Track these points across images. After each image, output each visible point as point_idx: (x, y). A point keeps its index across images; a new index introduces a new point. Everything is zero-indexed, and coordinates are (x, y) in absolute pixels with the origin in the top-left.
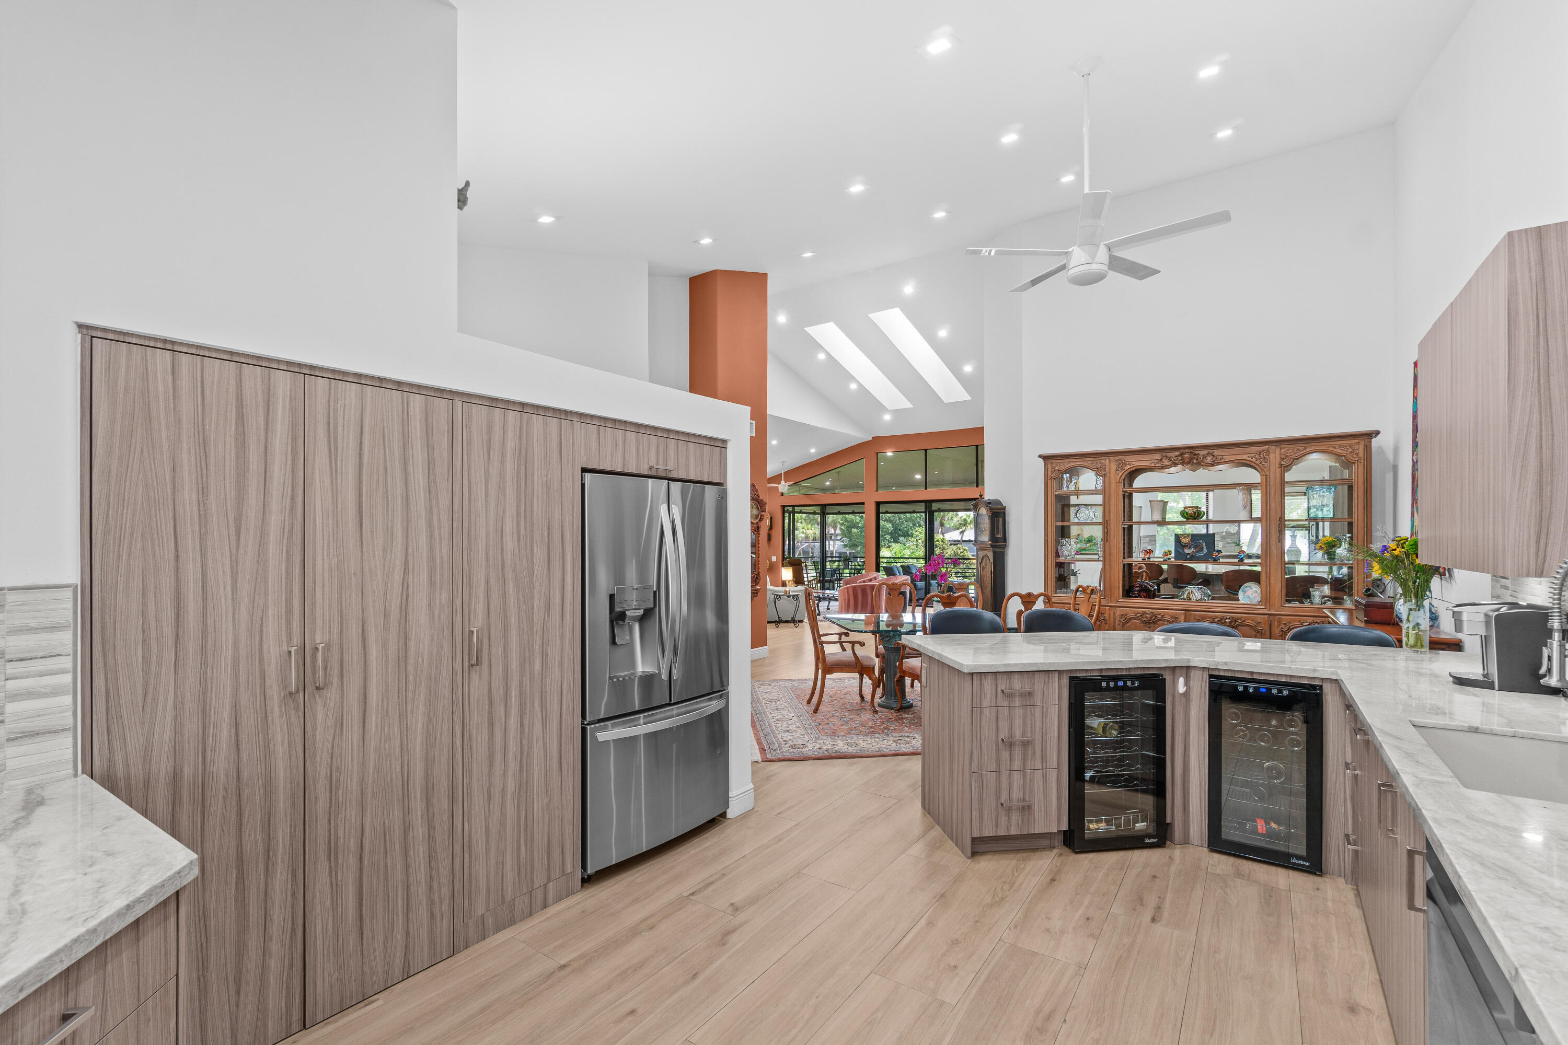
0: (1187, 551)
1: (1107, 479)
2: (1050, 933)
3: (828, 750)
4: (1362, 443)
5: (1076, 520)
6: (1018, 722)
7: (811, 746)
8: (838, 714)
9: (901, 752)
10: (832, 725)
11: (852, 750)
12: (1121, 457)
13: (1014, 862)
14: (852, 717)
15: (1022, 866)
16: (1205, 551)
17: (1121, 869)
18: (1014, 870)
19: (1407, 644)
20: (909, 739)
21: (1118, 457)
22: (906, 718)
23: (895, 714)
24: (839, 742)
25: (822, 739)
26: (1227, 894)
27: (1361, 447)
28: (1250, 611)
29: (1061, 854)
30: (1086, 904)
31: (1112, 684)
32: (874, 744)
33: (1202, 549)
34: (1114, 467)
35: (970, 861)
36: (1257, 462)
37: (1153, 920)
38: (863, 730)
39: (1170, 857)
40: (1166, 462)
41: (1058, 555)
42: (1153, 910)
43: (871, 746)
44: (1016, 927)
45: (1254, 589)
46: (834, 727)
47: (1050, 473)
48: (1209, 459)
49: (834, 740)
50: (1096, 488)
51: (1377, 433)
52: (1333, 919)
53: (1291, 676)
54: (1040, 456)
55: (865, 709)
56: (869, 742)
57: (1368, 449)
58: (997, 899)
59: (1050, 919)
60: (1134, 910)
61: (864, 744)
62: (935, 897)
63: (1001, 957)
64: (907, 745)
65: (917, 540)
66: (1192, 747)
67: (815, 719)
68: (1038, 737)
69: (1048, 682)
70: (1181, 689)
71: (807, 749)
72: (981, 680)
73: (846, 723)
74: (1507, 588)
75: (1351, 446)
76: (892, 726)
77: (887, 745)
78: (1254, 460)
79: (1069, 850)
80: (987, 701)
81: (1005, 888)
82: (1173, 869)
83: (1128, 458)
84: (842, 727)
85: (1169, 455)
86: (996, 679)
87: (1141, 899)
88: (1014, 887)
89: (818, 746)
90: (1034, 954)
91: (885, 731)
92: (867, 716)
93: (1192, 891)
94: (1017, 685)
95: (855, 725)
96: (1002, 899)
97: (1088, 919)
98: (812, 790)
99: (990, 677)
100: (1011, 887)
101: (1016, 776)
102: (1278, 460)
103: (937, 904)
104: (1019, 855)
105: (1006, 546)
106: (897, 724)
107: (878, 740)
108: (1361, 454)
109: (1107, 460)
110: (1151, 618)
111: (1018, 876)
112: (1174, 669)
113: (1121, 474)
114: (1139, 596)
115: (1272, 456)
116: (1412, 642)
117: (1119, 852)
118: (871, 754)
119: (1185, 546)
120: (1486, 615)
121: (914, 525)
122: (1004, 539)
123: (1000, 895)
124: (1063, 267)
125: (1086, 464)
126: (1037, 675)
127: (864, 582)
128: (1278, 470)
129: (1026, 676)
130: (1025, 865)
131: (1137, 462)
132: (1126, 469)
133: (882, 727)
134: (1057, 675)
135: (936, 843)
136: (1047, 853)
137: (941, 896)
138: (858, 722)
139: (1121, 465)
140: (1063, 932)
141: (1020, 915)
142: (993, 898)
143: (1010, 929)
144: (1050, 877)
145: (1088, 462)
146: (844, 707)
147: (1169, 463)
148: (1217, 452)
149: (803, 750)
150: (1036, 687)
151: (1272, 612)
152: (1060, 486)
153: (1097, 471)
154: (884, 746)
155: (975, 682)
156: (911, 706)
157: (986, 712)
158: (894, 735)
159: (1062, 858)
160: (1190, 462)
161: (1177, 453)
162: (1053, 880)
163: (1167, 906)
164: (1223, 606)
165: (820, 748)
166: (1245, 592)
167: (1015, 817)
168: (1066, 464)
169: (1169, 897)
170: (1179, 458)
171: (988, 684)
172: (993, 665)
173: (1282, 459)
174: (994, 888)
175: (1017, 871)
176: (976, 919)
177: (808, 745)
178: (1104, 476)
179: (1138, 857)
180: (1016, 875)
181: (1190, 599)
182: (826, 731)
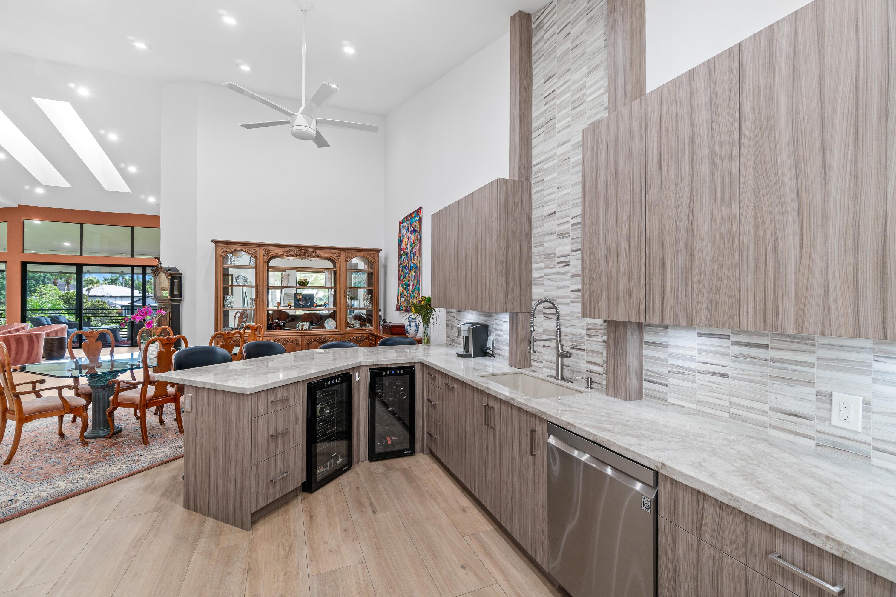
0: (301, 303)
1: (258, 260)
2: (333, 552)
3: (49, 495)
4: (376, 254)
5: (236, 284)
6: (280, 420)
7: (24, 498)
8: (39, 458)
9: (136, 471)
10: (38, 470)
11: (80, 486)
12: (267, 248)
13: (280, 517)
14: (60, 455)
15: (287, 517)
16: (309, 303)
17: (340, 491)
18: (284, 522)
19: (424, 342)
20: (136, 458)
21: (265, 248)
22: (123, 441)
23: (108, 441)
24: (59, 483)
25: (34, 487)
26: (391, 481)
27: (376, 255)
28: (331, 333)
29: (304, 498)
30: (338, 521)
31: (329, 383)
32: (102, 473)
33: (308, 302)
34: (262, 253)
35: (251, 531)
36: (336, 258)
37: (374, 512)
38: (81, 464)
39: (357, 473)
40: (292, 253)
41: (224, 307)
42: (370, 507)
43: (99, 475)
44: (312, 561)
45: (333, 322)
46: (43, 471)
47: (220, 253)
48: (314, 254)
49: (51, 483)
50: (249, 264)
51: (381, 250)
52: (431, 472)
53: (403, 363)
54: (212, 241)
55: (70, 445)
56: (96, 472)
57: (378, 256)
58: (287, 549)
59: (327, 543)
60: (362, 511)
61: (91, 476)
62: (244, 574)
63: (318, 588)
64: (138, 463)
65: (41, 295)
66: (361, 410)
67: (11, 470)
68: (291, 427)
69: (297, 389)
70: (357, 379)
71: (18, 503)
72: (257, 397)
73: (56, 463)
74: (455, 317)
75: (372, 254)
76: (112, 451)
77: (117, 470)
78: (334, 257)
79: (307, 493)
80: (261, 412)
81: (286, 538)
82: (362, 478)
83: (270, 249)
84: (54, 468)
85: (293, 249)
86: (267, 394)
87: (361, 504)
88: (293, 534)
89: (33, 496)
90: (334, 572)
91: (107, 458)
92: (78, 450)
93: (378, 487)
94: (280, 395)
95: (68, 462)
96: (291, 547)
97: (345, 530)
98: (53, 541)
99: (263, 394)
100: (290, 535)
101: (279, 457)
102: (344, 258)
103: (249, 579)
104: (280, 511)
105: (181, 300)
106: (115, 449)
107: (104, 468)
108: (376, 259)
109: (258, 248)
110: (283, 341)
111: (289, 525)
112: (353, 369)
113: (266, 257)
114: (276, 329)
115: (342, 256)
116: (426, 342)
117: (332, 482)
118: (105, 482)
119: (299, 300)
120: (469, 328)
121: (38, 283)
122: (181, 295)
123: (288, 545)
124: (288, 123)
125: (245, 249)
126: (291, 386)
127: (10, 332)
128: (345, 263)
129: (285, 388)
130: (288, 515)
131: (276, 251)
132: (269, 255)
133: (101, 456)
134: (302, 384)
135: (216, 532)
136: (295, 502)
137: (248, 570)
138: (70, 458)
139: (266, 252)
140: (339, 547)
141: (308, 551)
142: (285, 550)
143: (309, 564)
144: (308, 517)
145: (247, 248)
146: (42, 448)
147: (294, 254)
148: (317, 251)
149: (14, 505)
150: (291, 394)
151: (342, 333)
152: (226, 263)
153: (251, 254)
154: (114, 471)
155: (253, 400)
156: (121, 430)
157: (261, 419)
158: (119, 458)
159: (306, 500)
160: (304, 255)
161: (297, 249)
162: (311, 517)
163: (374, 501)
164: (317, 331)
165: (38, 497)
166: (328, 324)
167: (278, 487)
168: (231, 248)
169: (371, 495)
170: (299, 252)
171: (262, 399)
172: (266, 385)
173: (346, 258)
174: (280, 543)
175: (287, 522)
176: (284, 572)
177: (17, 498)
178: (256, 258)
179: (343, 479)
180: (287, 525)
181: (303, 329)
182: (35, 478)
